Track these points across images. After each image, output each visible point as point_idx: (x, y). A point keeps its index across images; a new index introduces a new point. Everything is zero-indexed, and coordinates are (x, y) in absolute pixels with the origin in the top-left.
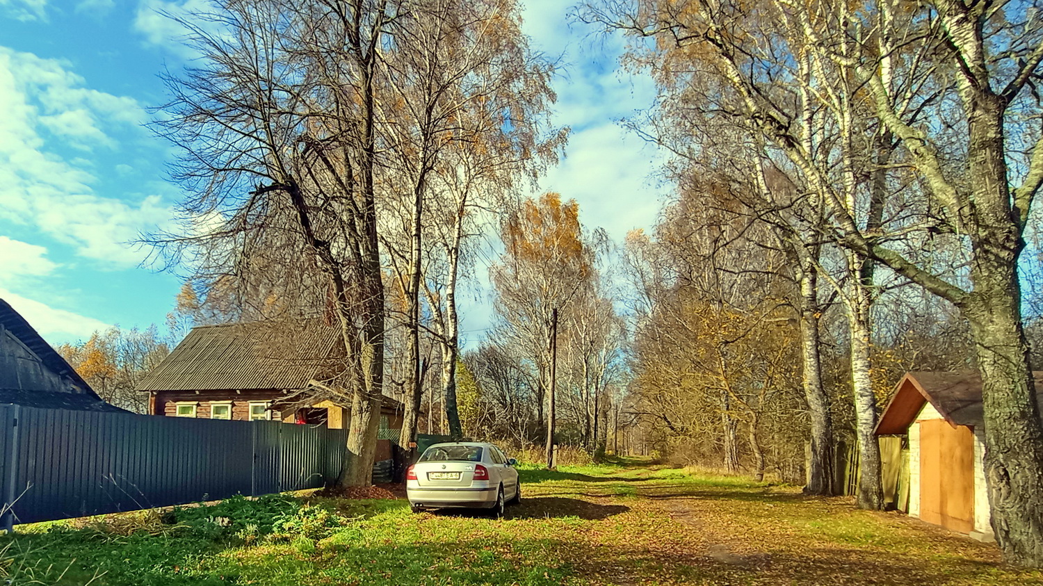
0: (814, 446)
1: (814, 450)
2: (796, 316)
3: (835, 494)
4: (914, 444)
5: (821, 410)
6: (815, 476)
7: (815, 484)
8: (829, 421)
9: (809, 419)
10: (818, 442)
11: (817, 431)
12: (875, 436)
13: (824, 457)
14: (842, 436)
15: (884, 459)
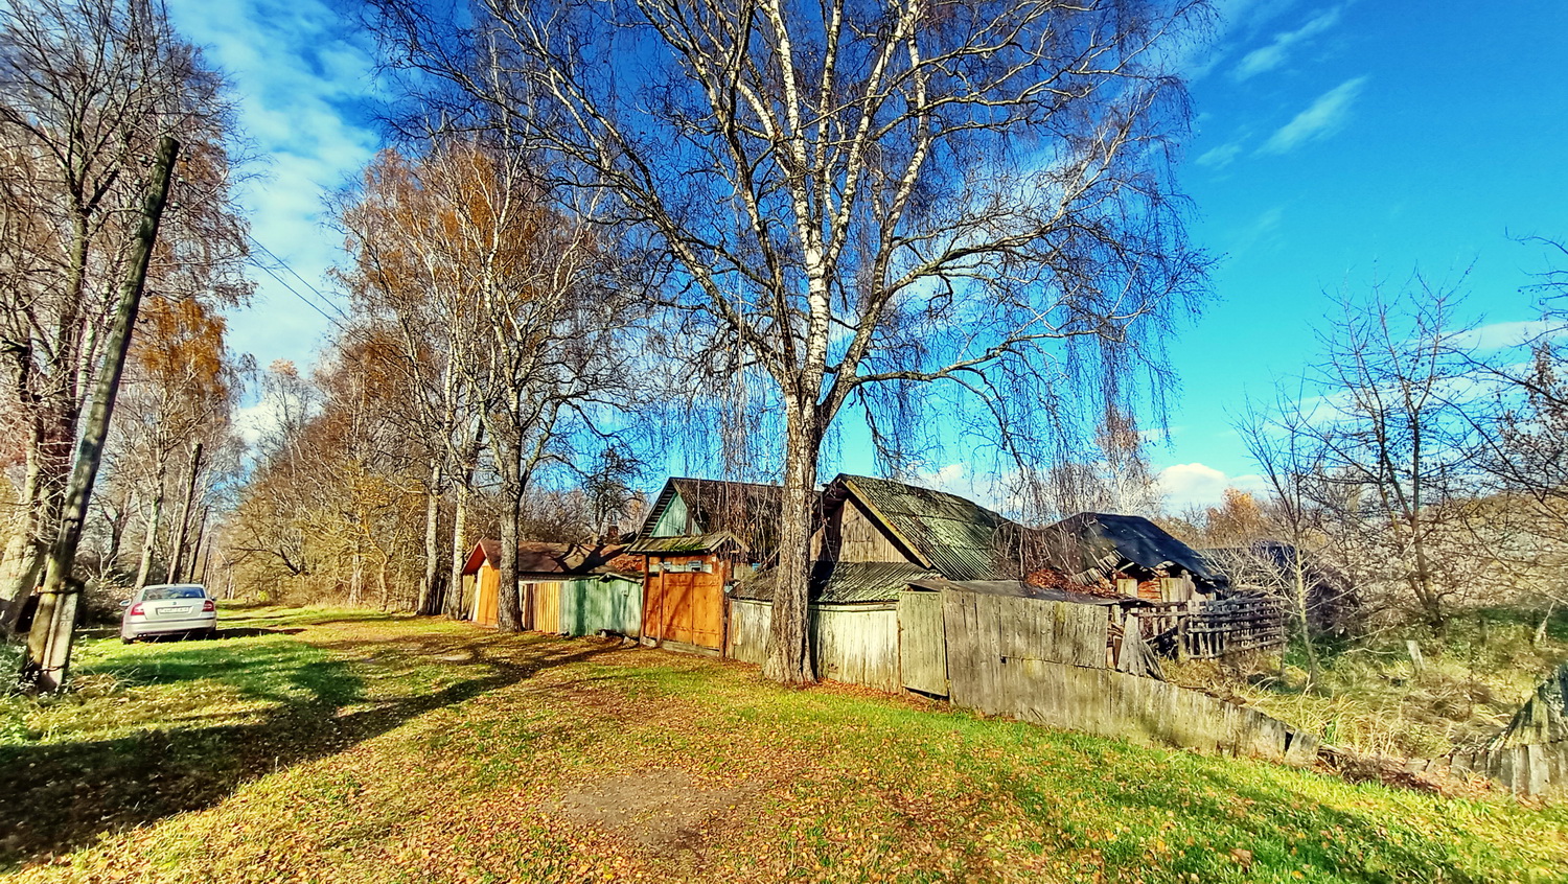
0: (427, 582)
1: (427, 585)
2: (427, 492)
3: (436, 614)
4: (479, 580)
5: (434, 557)
6: (426, 602)
7: (425, 608)
8: (438, 565)
9: (426, 563)
10: (430, 579)
11: (430, 572)
12: (462, 575)
13: (432, 589)
14: (445, 575)
15: (465, 589)
